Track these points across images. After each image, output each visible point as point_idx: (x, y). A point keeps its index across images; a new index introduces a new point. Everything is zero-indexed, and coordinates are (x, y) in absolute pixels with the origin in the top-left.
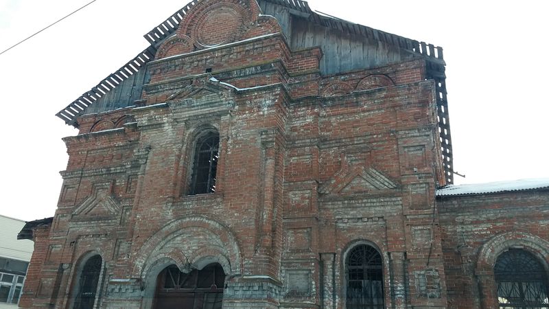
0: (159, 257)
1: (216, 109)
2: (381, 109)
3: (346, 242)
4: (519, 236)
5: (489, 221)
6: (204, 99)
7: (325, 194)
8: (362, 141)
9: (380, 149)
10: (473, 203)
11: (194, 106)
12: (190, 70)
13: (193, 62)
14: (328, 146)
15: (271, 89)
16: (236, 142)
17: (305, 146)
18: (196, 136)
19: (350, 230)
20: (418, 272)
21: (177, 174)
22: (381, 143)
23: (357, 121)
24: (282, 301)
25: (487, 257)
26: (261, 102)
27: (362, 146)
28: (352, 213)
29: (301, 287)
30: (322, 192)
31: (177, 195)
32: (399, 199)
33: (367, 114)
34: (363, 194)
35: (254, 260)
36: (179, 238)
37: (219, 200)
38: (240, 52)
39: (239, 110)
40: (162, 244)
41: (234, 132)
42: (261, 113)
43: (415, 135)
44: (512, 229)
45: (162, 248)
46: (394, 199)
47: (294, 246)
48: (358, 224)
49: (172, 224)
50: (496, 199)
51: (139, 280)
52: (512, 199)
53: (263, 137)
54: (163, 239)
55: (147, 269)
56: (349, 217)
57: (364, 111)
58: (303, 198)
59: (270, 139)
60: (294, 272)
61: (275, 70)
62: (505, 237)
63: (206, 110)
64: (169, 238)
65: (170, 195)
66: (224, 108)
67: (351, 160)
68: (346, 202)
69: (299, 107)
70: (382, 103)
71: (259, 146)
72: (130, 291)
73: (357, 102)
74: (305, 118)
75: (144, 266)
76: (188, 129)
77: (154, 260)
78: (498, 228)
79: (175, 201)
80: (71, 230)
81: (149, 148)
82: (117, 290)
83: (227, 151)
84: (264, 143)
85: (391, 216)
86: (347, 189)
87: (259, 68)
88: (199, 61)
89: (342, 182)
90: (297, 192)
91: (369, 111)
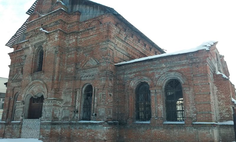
0: (28, 93)
1: (41, 40)
2: (96, 34)
3: (83, 84)
4: (142, 77)
5: (134, 72)
6: (38, 37)
7: (78, 68)
8: (90, 47)
9: (95, 50)
10: (129, 67)
11: (36, 40)
12: (37, 25)
13: (38, 22)
14: (80, 50)
15: (56, 31)
16: (48, 52)
17: (72, 51)
18: (39, 50)
19: (85, 80)
20: (100, 93)
21: (32, 65)
22: (95, 48)
23: (89, 40)
24: (63, 106)
25: (132, 86)
26: (54, 36)
27: (90, 49)
28: (85, 74)
29: (68, 101)
30: (77, 67)
31: (32, 72)
32: (98, 68)
33: (92, 36)
34: (89, 67)
35: (51, 93)
36: (33, 87)
37: (42, 73)
38: (50, 17)
39: (49, 40)
40: (29, 89)
41: (47, 48)
42: (55, 40)
43: (104, 44)
44: (140, 75)
45: (29, 90)
46: (96, 68)
47: (68, 87)
48: (87, 78)
49: (31, 83)
50: (135, 65)
51: (23, 101)
52: (140, 64)
53: (55, 49)
54: (29, 88)
55: (25, 97)
56: (84, 76)
57: (91, 36)
58: (71, 70)
59: (57, 50)
60: (67, 96)
61: (59, 23)
62: (138, 78)
63: (39, 41)
64: (31, 87)
65: (30, 73)
66: (44, 40)
67: (86, 55)
68: (83, 70)
69: (70, 36)
70: (96, 32)
71: (54, 53)
72: (21, 105)
73: (88, 32)
74: (72, 40)
75: (24, 96)
76: (36, 48)
77: (26, 94)
78: (137, 75)
79: (31, 74)
80: (12, 85)
81: (26, 56)
82: (18, 105)
83: (45, 56)
84: (56, 52)
85: (96, 74)
86: (85, 65)
87: (55, 23)
88: (39, 22)
89: (83, 63)
90: (70, 68)
91: (92, 35)
